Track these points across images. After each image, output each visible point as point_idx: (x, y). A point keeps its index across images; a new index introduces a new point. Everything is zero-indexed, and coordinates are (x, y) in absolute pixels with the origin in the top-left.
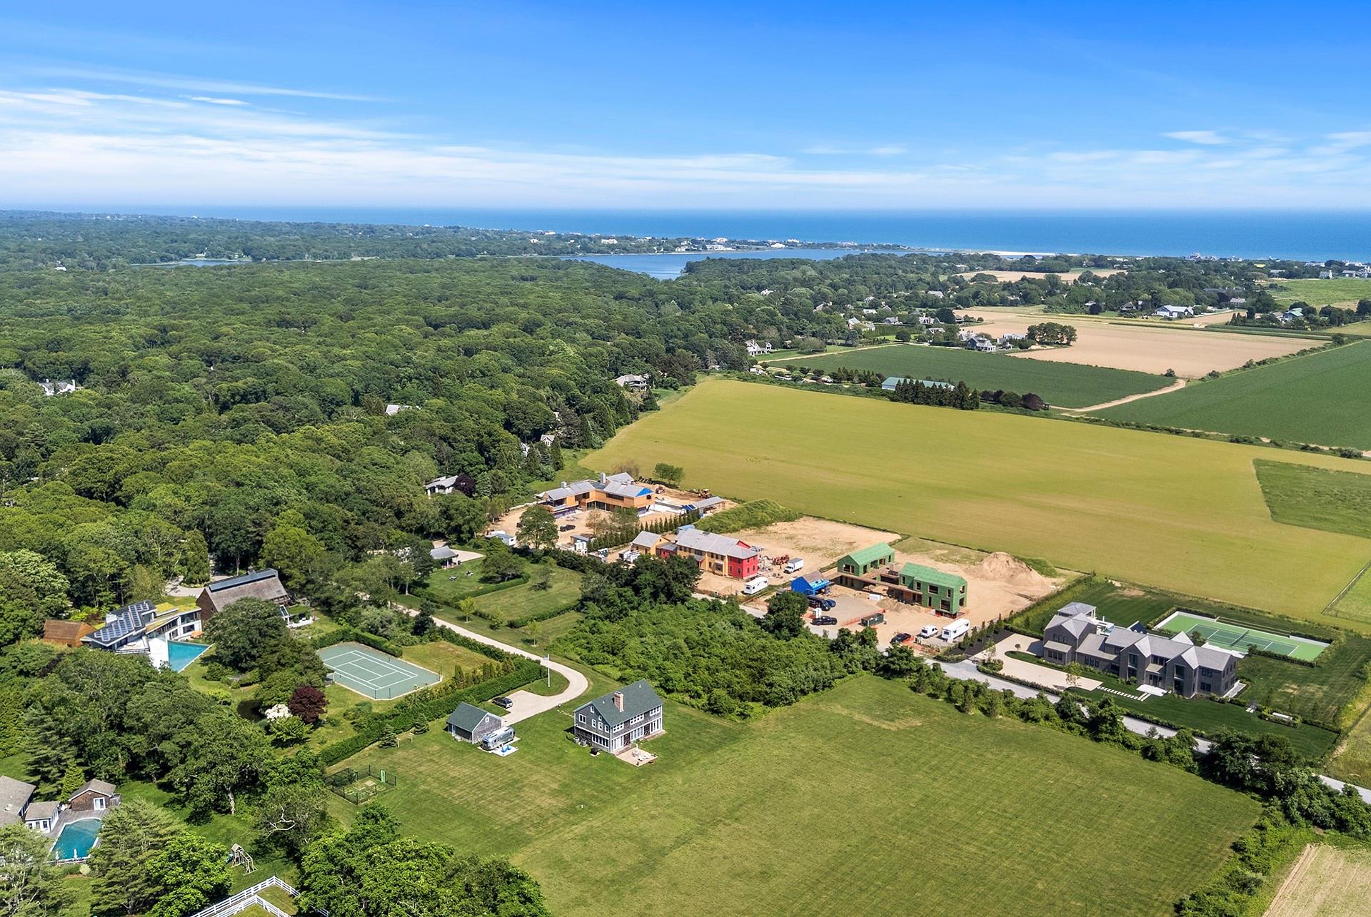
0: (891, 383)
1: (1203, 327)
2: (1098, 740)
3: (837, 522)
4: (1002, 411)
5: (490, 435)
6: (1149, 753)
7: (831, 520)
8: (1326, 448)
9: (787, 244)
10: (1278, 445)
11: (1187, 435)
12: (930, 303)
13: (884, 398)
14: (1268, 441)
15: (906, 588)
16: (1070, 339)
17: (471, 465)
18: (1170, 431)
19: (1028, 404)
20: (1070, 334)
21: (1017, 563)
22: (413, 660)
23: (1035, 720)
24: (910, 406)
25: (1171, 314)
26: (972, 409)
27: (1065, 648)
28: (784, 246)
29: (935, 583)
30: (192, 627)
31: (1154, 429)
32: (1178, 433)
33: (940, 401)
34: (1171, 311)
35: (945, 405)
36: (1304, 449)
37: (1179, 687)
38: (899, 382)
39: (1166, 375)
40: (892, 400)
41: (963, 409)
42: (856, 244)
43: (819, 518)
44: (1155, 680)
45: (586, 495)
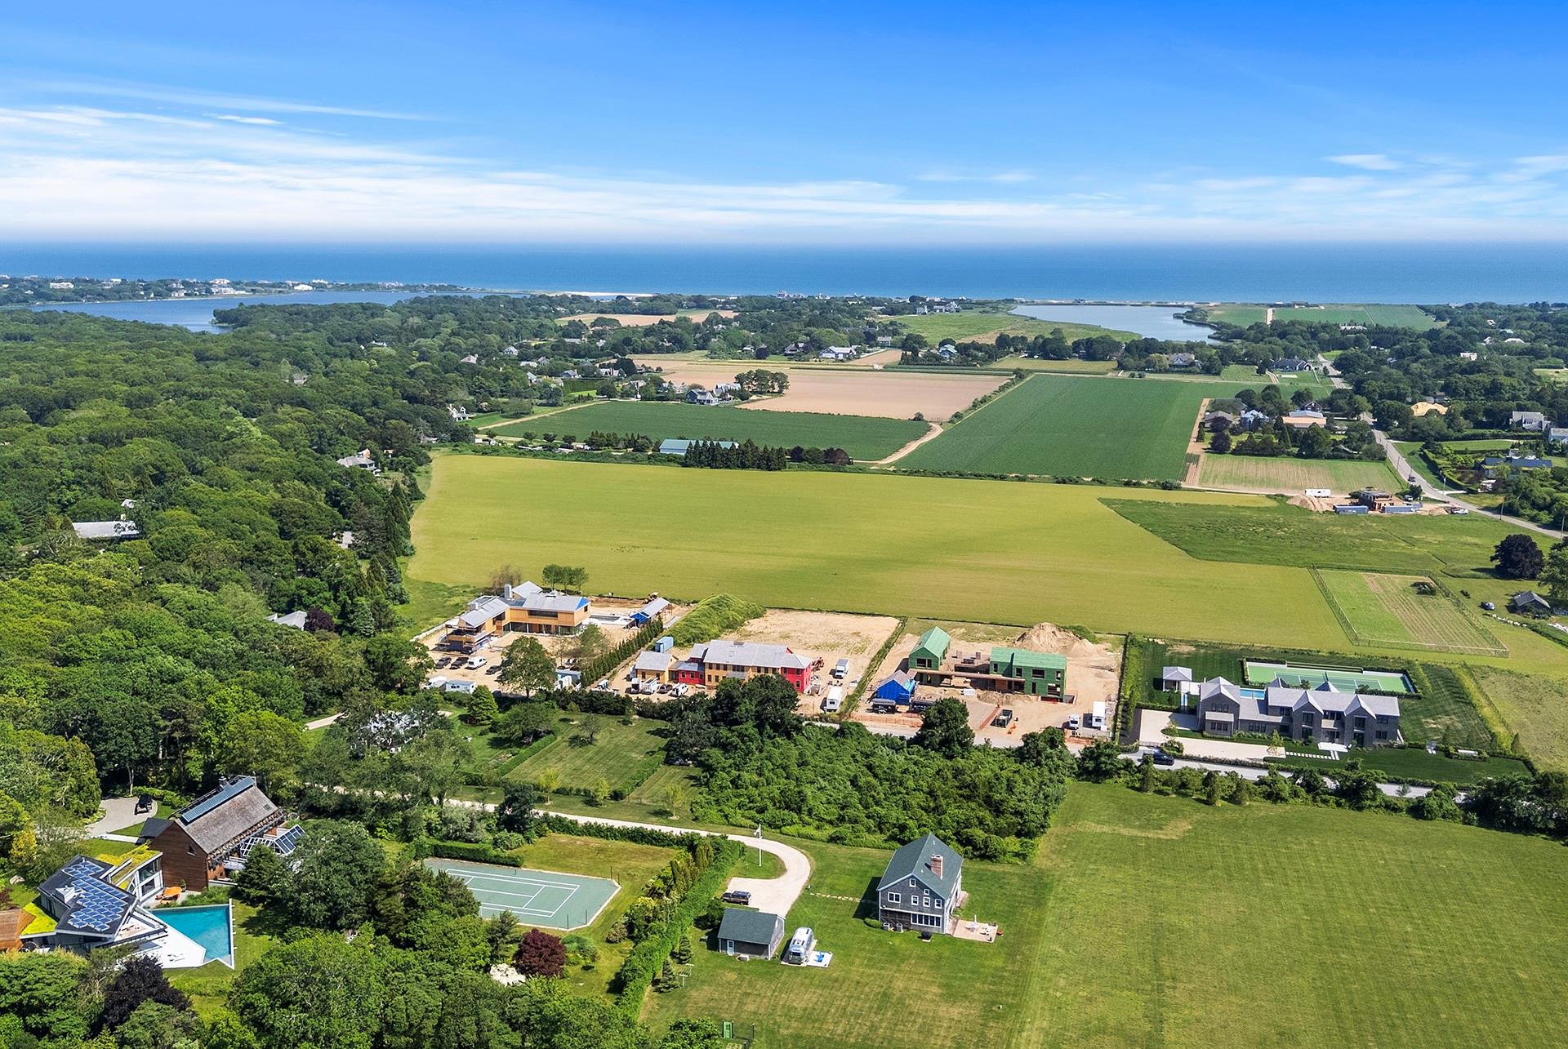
0: (674, 446)
1: (881, 367)
2: (1360, 809)
3: (812, 611)
4: (811, 469)
5: (315, 550)
6: (1418, 810)
7: (803, 610)
8: (1145, 482)
9: (314, 285)
10: (1101, 483)
11: (1012, 479)
12: (582, 353)
13: (672, 464)
14: (1090, 479)
15: (1000, 677)
16: (781, 387)
17: (311, 594)
18: (995, 478)
19: (832, 459)
20: (781, 379)
21: (1062, 633)
22: (546, 867)
23: (1283, 799)
24: (707, 470)
25: (837, 355)
26: (780, 469)
27: (1228, 717)
28: (311, 288)
29: (1040, 666)
30: (152, 883)
31: (978, 476)
32: (1002, 478)
33: (741, 462)
34: (837, 352)
35: (749, 467)
36: (1127, 484)
37: (1360, 740)
38: (690, 444)
39: (914, 420)
40: (685, 465)
41: (771, 470)
42: (401, 285)
43: (787, 609)
44: (1332, 736)
45: (500, 617)
